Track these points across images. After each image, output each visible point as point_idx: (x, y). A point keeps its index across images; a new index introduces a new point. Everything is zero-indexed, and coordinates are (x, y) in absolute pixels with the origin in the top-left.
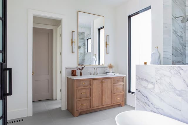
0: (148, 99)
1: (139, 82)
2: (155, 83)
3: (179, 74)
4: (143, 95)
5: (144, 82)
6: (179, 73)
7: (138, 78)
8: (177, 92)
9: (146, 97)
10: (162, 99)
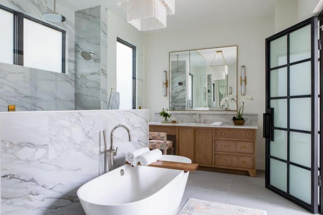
0: (36, 182)
1: (12, 154)
2: (49, 144)
3: (79, 122)
4: (22, 180)
5: (26, 149)
6: (79, 120)
7: (7, 145)
8: (77, 146)
9: (32, 180)
10: (59, 167)
